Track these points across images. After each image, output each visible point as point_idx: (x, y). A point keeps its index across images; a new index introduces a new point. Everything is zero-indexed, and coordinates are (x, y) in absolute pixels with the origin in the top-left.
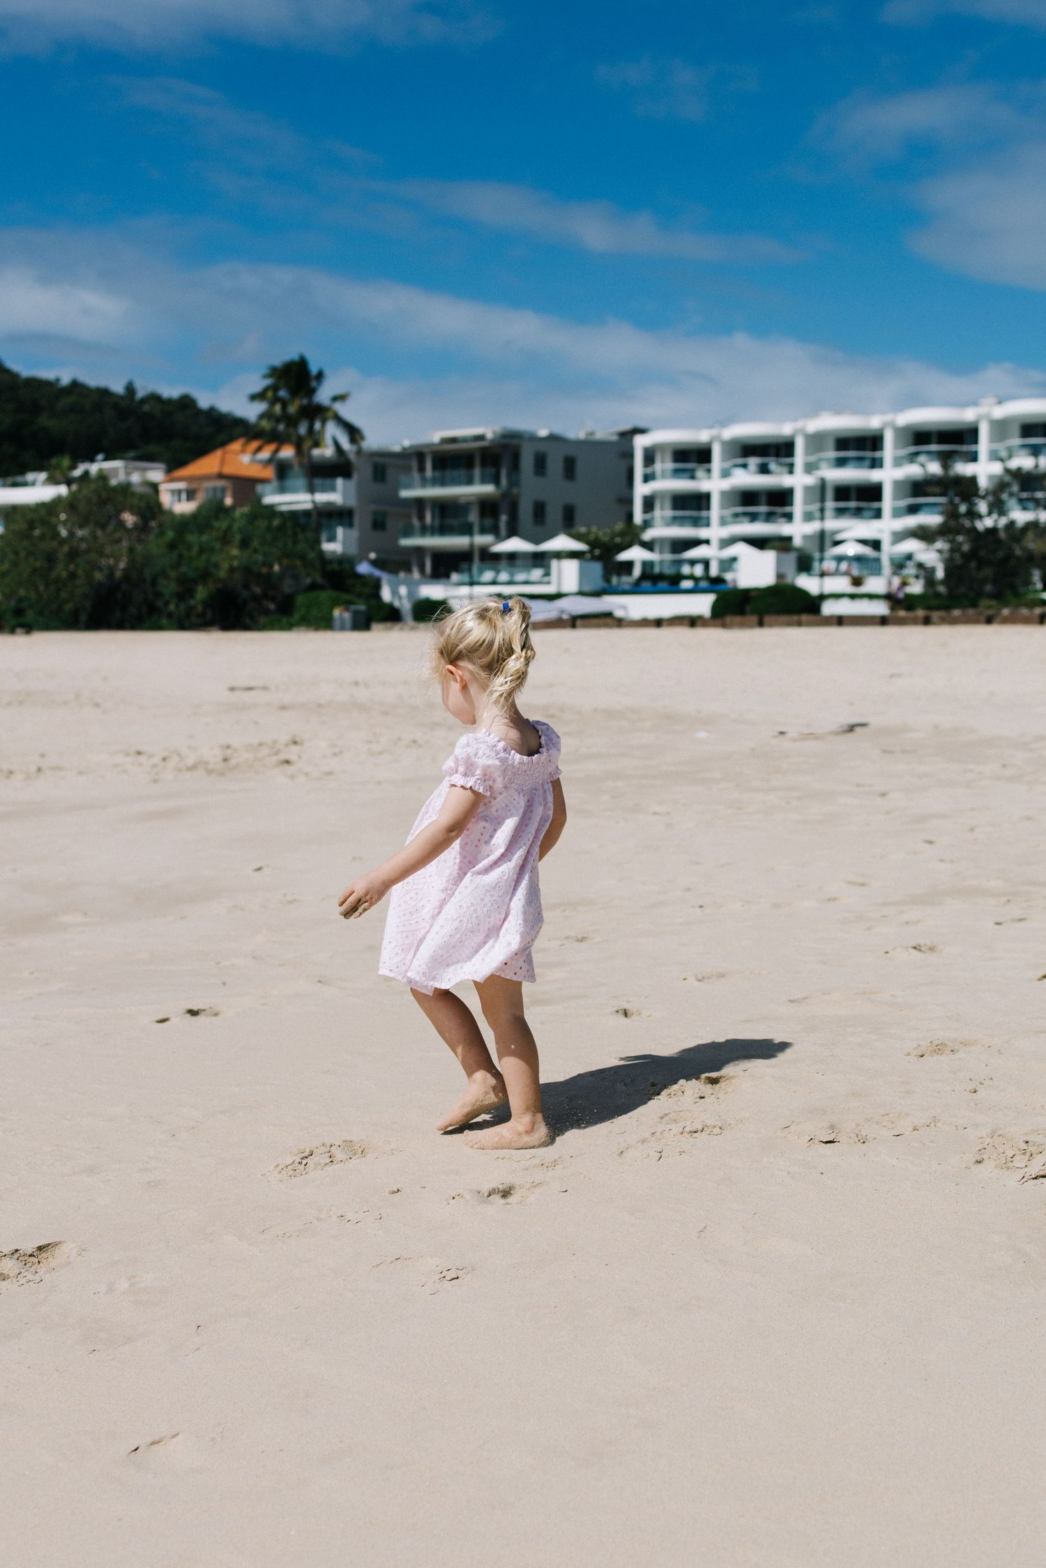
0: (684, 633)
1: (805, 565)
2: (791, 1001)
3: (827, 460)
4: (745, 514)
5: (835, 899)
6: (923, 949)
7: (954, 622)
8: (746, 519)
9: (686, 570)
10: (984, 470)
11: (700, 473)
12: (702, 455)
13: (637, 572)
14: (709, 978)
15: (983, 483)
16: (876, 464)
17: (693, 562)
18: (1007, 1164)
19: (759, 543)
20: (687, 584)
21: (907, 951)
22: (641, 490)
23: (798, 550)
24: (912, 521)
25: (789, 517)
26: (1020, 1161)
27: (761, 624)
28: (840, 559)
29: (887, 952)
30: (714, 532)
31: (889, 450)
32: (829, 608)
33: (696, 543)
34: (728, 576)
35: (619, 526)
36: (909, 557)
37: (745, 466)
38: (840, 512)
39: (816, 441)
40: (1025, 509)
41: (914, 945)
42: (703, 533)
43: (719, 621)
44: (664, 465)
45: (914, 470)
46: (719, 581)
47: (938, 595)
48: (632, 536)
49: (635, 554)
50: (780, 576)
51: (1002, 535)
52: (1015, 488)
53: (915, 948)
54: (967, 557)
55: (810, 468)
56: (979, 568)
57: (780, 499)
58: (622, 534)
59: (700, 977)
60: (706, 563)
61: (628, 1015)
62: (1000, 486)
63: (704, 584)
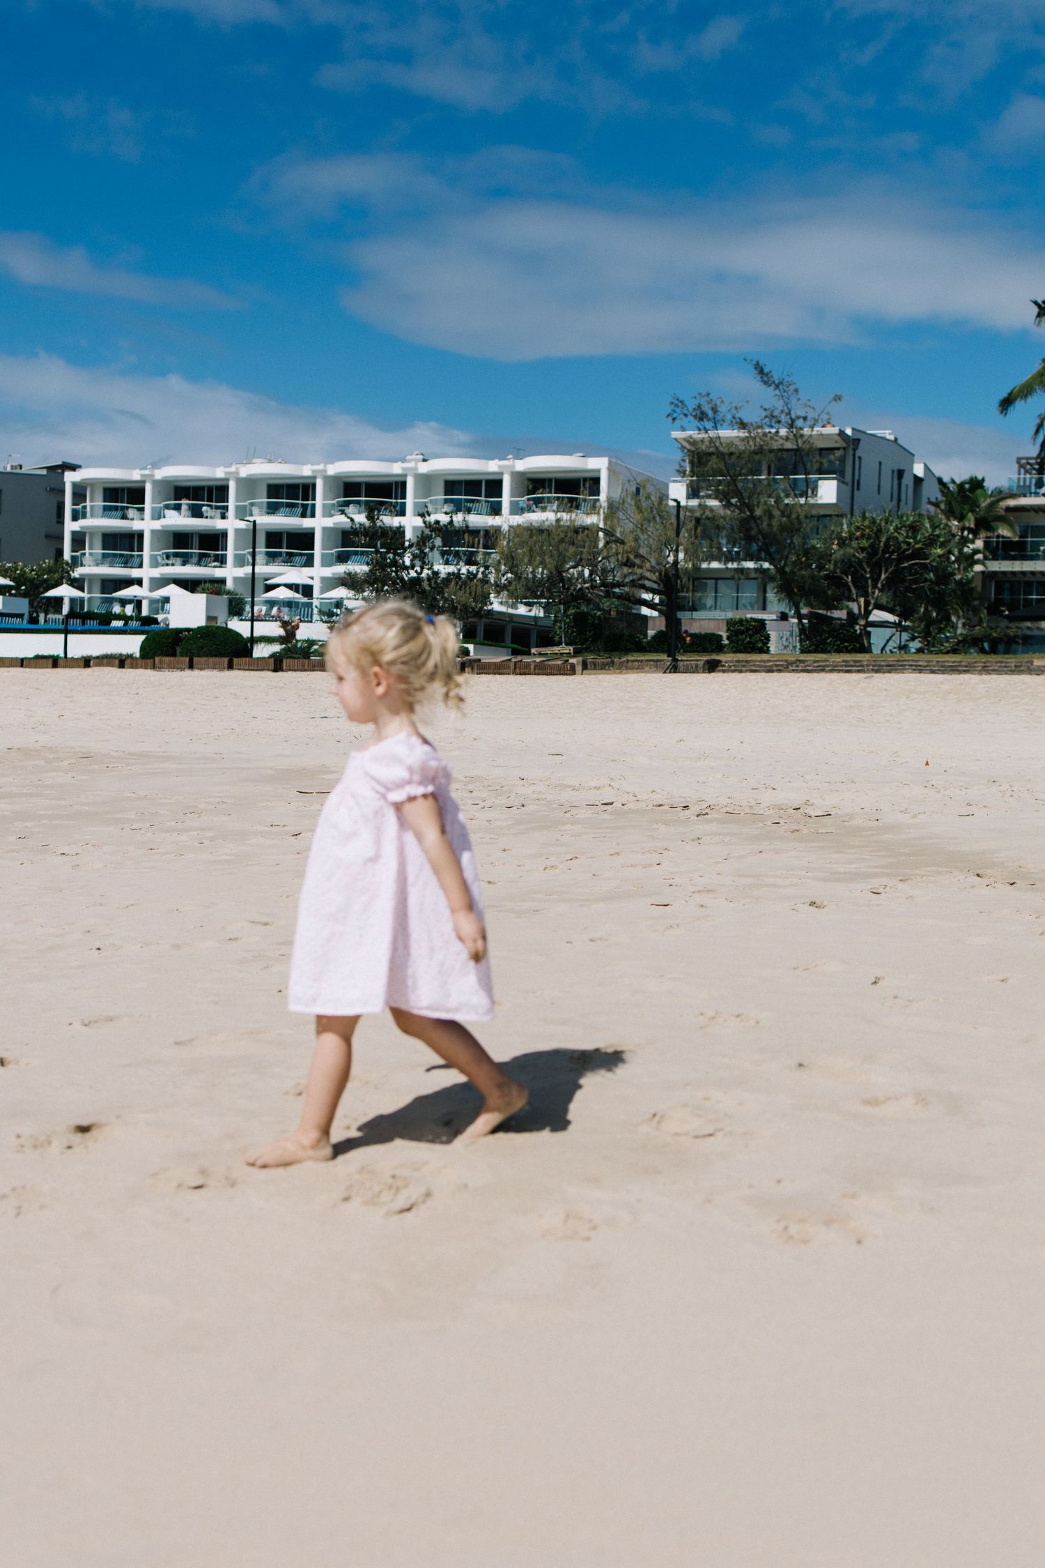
0: (113, 673)
1: (236, 608)
2: (177, 1043)
3: (260, 505)
4: (176, 555)
5: (236, 939)
8: (179, 560)
9: (117, 609)
10: (410, 524)
11: (131, 513)
12: (134, 495)
13: (66, 609)
14: (96, 1022)
15: (409, 535)
16: (308, 512)
17: (123, 602)
18: (373, 1201)
19: (190, 585)
20: (117, 624)
22: (70, 526)
23: (229, 593)
24: (340, 569)
25: (222, 561)
26: (386, 1197)
27: (191, 666)
28: (271, 603)
30: (147, 572)
31: (320, 500)
32: (258, 651)
33: (129, 582)
34: (160, 617)
35: (48, 562)
36: (339, 604)
37: (177, 508)
38: (272, 557)
39: (249, 484)
40: (447, 563)
42: (135, 573)
43: (149, 662)
44: (95, 502)
45: (340, 520)
46: (150, 621)
48: (61, 574)
49: (64, 591)
50: (210, 618)
51: (426, 585)
52: (438, 542)
55: (242, 513)
57: (212, 543)
58: (50, 571)
59: (86, 1022)
60: (138, 604)
61: (5, 1063)
62: (423, 540)
63: (134, 624)
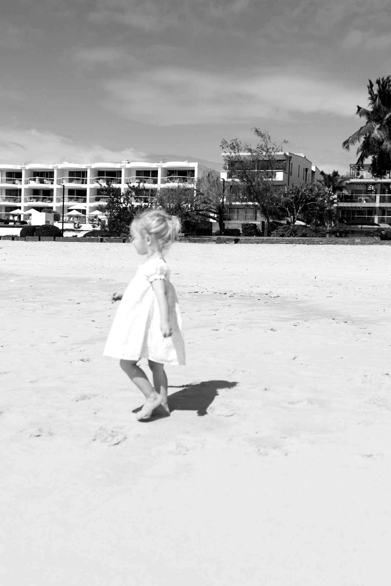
0: (10, 242)
1: (57, 218)
2: (31, 382)
3: (66, 179)
4: (34, 198)
5: (55, 343)
6: (85, 360)
7: (111, 241)
8: (35, 200)
9: (11, 218)
10: (123, 187)
11: (17, 182)
12: (18, 175)
15: (123, 191)
16: (84, 182)
17: (14, 216)
18: (104, 441)
19: (40, 209)
20: (11, 224)
21: (78, 361)
23: (54, 212)
24: (96, 204)
25: (51, 200)
26: (109, 439)
27: (39, 240)
28: (70, 216)
29: (71, 362)
30: (23, 204)
31: (89, 177)
32: (66, 234)
33: (16, 208)
34: (28, 221)
36: (96, 217)
37: (34, 180)
38: (70, 199)
39: (62, 171)
40: (137, 202)
41: (81, 359)
42: (18, 204)
43: (24, 238)
44: (3, 177)
45: (96, 185)
46: (24, 223)
47: (106, 231)
50: (46, 222)
51: (129, 210)
52: (134, 194)
53: (82, 360)
54: (116, 217)
55: (59, 182)
56: (120, 222)
57: (48, 193)
60: (19, 216)
62: (128, 193)
63: (18, 224)
